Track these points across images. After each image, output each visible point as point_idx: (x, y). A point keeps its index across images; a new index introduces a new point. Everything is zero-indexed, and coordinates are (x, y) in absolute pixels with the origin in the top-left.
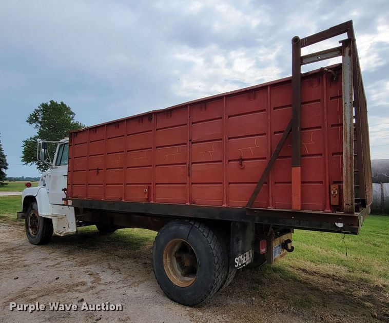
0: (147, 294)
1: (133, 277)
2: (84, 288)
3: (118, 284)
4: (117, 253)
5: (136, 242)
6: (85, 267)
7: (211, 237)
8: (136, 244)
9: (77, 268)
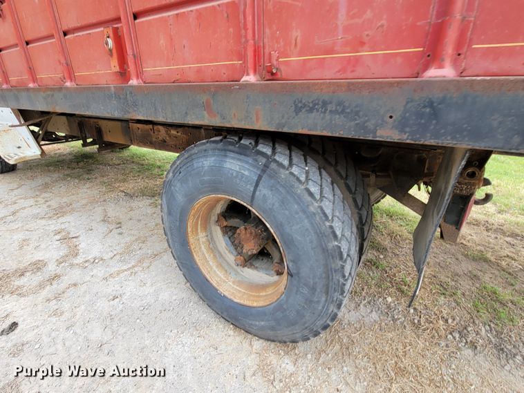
0: (165, 296)
1: (144, 242)
2: (37, 278)
3: (111, 263)
4: (124, 186)
5: (158, 164)
6: (61, 220)
7: (331, 197)
8: (159, 167)
9: (43, 222)
